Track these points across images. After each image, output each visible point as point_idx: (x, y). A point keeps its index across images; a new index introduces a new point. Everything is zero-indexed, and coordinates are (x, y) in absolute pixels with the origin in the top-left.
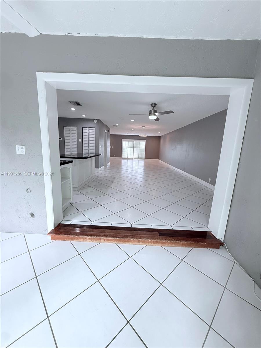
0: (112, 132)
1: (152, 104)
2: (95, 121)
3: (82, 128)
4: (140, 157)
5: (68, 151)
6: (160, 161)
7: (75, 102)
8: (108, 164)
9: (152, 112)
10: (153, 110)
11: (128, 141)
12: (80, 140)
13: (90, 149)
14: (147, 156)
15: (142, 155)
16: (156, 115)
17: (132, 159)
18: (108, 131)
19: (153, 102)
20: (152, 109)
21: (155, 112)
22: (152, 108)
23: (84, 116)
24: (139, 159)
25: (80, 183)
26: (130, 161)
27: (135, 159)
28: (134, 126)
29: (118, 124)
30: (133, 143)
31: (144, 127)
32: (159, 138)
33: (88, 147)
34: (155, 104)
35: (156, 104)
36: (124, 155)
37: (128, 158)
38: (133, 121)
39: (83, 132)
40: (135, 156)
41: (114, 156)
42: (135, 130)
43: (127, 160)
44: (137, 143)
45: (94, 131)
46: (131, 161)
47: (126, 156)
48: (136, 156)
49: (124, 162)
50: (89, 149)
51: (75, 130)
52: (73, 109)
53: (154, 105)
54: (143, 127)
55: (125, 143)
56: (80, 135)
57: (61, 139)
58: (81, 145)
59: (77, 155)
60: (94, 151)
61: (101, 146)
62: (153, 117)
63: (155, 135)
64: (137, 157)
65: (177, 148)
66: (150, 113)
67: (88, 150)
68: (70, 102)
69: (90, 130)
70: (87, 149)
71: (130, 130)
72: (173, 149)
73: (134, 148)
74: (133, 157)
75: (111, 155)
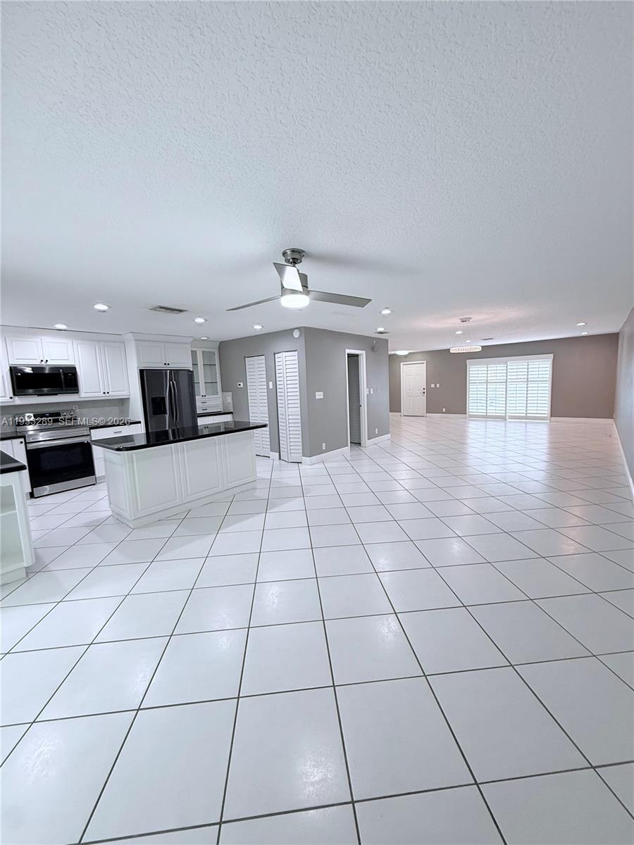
1: (284, 254)
2: (296, 334)
3: (275, 354)
4: (532, 411)
5: (254, 413)
8: (377, 442)
11: (487, 364)
12: (272, 385)
13: (289, 406)
14: (556, 411)
15: (545, 409)
17: (503, 418)
23: (258, 327)
24: (526, 418)
25: (141, 510)
26: (495, 428)
27: (511, 417)
30: (501, 367)
33: (284, 402)
36: (473, 406)
37: (487, 417)
39: (277, 364)
40: (511, 411)
41: (444, 410)
43: (483, 424)
44: (518, 365)
45: (296, 358)
46: (501, 424)
47: (482, 412)
48: (516, 409)
49: (474, 429)
51: (263, 362)
55: (476, 372)
56: (271, 374)
57: (242, 386)
63: (585, 333)
64: (521, 411)
67: (284, 409)
69: (287, 358)
70: (283, 406)
73: (506, 382)
74: (506, 413)
75: (432, 407)
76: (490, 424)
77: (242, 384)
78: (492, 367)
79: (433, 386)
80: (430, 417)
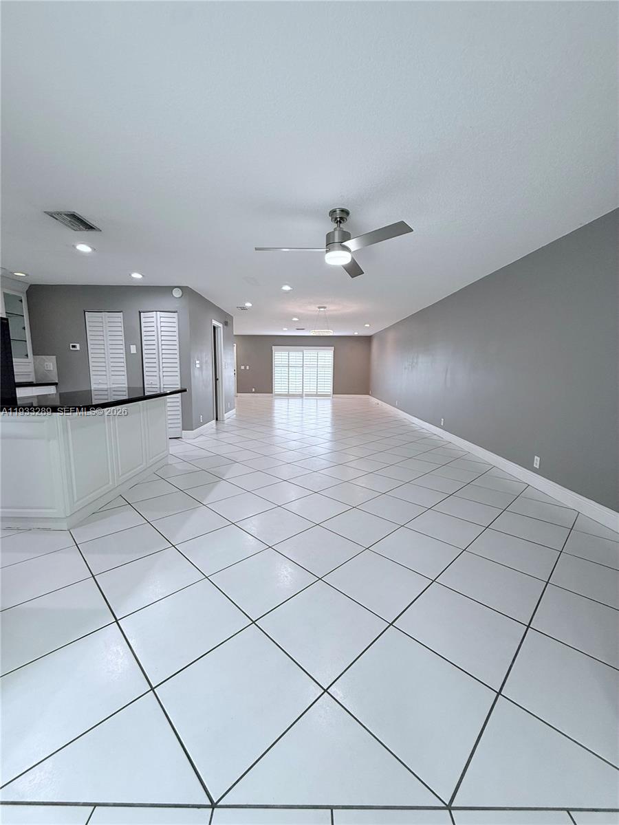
0: (240, 328)
1: (333, 212)
2: (177, 293)
3: (140, 313)
4: (321, 390)
5: (100, 383)
6: (374, 400)
7: (67, 215)
8: (229, 416)
9: (334, 237)
10: (337, 234)
11: (289, 351)
12: (133, 349)
13: (165, 374)
14: (336, 391)
15: (329, 388)
16: (346, 249)
17: (301, 396)
18: (226, 324)
19: (338, 206)
20: (335, 229)
21: (346, 236)
22: (335, 225)
23: (137, 276)
24: (317, 395)
25: (77, 501)
26: (294, 403)
27: (307, 395)
28: (295, 308)
29: (248, 301)
30: (300, 354)
31: (325, 308)
32: (367, 340)
33: (156, 369)
34: (342, 211)
35: (347, 213)
36: (279, 386)
37: (289, 396)
38: (286, 288)
39: (143, 325)
40: (307, 390)
41: (253, 390)
42: (302, 318)
43: (286, 401)
44: (310, 354)
45: (175, 320)
46: (297, 401)
47: (284, 391)
48: (310, 388)
49: (280, 406)
50: (161, 375)
51: (119, 320)
52: (84, 248)
53: (340, 216)
54: (319, 308)
55: (280, 356)
56: (134, 335)
57: (78, 348)
58: (137, 365)
59: (126, 393)
60: (178, 378)
61: (198, 366)
62: (338, 259)
63: (356, 334)
64: (313, 390)
65: (417, 363)
66: (330, 244)
67: (157, 378)
68: (51, 215)
69: (162, 319)
70: (155, 374)
71: (286, 319)
72: (405, 368)
73: (303, 367)
74: (303, 392)
75: (242, 387)
76: (292, 401)
77: (78, 345)
78: (292, 354)
79: (243, 367)
80: (240, 396)
